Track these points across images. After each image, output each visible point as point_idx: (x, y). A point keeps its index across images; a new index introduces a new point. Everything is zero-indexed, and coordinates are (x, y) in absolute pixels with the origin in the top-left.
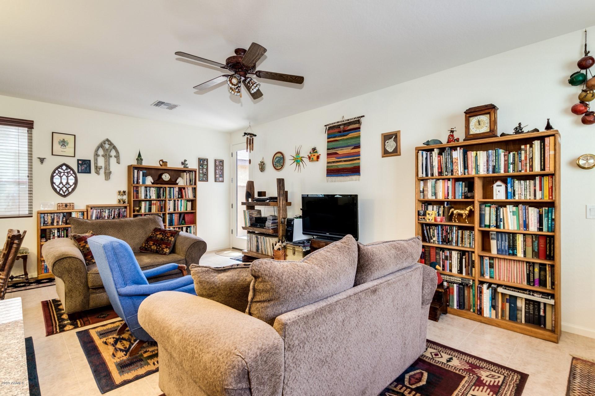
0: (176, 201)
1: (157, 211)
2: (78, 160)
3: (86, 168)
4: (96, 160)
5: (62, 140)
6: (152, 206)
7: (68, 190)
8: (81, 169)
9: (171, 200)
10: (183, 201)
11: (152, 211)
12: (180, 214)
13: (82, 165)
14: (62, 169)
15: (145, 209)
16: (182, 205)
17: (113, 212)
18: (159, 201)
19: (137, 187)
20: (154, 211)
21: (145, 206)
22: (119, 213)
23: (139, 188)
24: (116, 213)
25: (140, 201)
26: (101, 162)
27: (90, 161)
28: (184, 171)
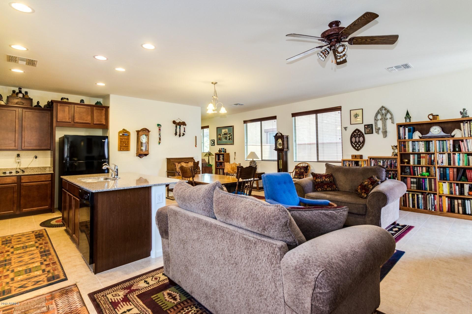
0: (452, 155)
1: (426, 164)
2: (365, 125)
3: (370, 130)
4: (376, 124)
5: (355, 114)
6: (422, 159)
7: (360, 146)
8: (367, 132)
9: (445, 154)
10: (461, 155)
11: (421, 164)
12: (458, 169)
13: (367, 128)
14: (356, 133)
15: (414, 162)
16: (461, 159)
17: (386, 162)
18: (428, 154)
19: (404, 142)
20: (424, 164)
21: (414, 159)
22: (391, 164)
23: (407, 143)
24: (388, 163)
25: (409, 154)
26: (380, 124)
27: (372, 125)
28: (462, 121)
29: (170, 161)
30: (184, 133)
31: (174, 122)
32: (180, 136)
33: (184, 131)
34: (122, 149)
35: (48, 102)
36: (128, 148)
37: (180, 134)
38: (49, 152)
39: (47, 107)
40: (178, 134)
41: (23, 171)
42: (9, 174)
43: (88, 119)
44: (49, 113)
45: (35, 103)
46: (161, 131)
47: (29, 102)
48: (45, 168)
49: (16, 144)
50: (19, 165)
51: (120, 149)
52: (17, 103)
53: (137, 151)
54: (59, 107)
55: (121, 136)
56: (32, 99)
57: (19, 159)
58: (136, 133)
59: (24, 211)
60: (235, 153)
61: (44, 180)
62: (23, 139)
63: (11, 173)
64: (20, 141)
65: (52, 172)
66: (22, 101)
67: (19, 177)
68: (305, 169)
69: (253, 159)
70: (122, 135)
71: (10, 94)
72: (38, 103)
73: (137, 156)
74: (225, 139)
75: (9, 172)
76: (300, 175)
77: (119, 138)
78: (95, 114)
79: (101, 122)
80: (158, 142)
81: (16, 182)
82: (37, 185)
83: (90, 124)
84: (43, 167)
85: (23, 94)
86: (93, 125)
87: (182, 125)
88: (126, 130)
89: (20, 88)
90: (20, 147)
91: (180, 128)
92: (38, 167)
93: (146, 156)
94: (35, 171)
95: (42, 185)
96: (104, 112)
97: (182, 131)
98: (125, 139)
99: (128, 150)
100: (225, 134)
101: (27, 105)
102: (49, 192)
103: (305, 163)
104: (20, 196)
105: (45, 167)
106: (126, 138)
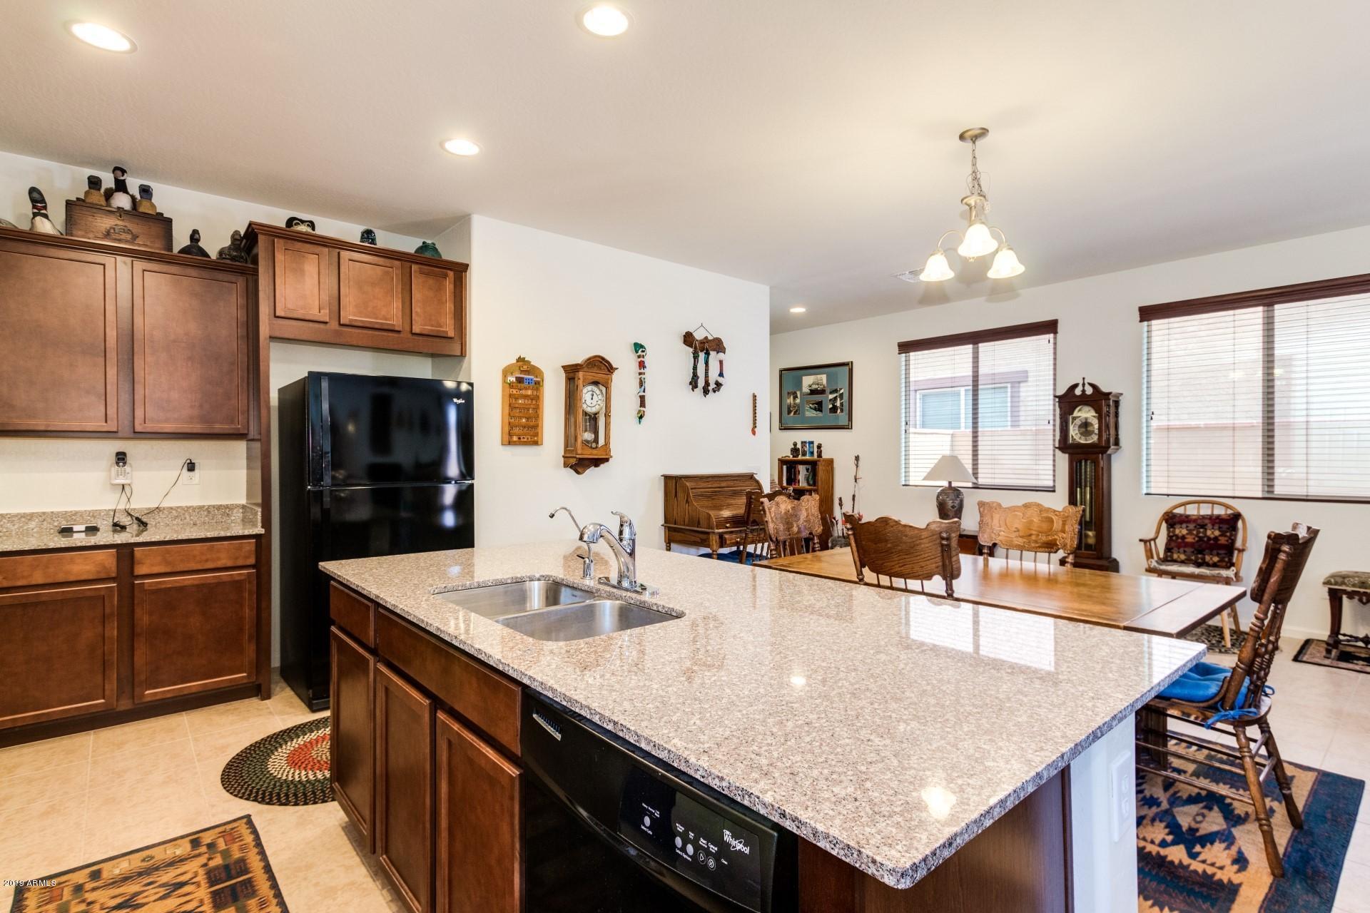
29: (674, 486)
30: (720, 380)
31: (688, 339)
32: (706, 392)
33: (721, 375)
34: (515, 438)
35: (235, 237)
36: (537, 435)
37: (707, 384)
38: (240, 447)
39: (233, 259)
40: (701, 383)
41: (143, 524)
42: (83, 535)
43: (392, 313)
44: (241, 281)
45: (181, 240)
46: (646, 370)
47: (156, 229)
48: (226, 510)
49: (112, 411)
50: (124, 498)
51: (510, 435)
52: (107, 235)
53: (566, 445)
54: (279, 257)
55: (511, 385)
56: (169, 221)
57: (125, 474)
58: (563, 375)
59: (149, 699)
60: (857, 458)
61: (230, 564)
62: (139, 389)
63: (92, 530)
64: (125, 397)
65: (259, 530)
66: (130, 226)
67: (126, 553)
68: (1225, 527)
69: (950, 483)
70: (514, 379)
71: (81, 190)
72: (195, 236)
73: (566, 465)
74: (815, 409)
75: (82, 528)
76: (1201, 551)
77: (503, 396)
78: (417, 295)
79: (441, 327)
80: (634, 414)
81: (114, 575)
82: (200, 587)
83: (399, 332)
84: (219, 507)
85: (133, 198)
86: (410, 335)
87: (714, 350)
88: (528, 362)
89: (119, 170)
90: (126, 422)
91: (707, 363)
92: (201, 508)
93: (597, 465)
94: (188, 524)
95: (220, 584)
96: (449, 285)
97: (713, 376)
98: (526, 397)
99: (536, 443)
100: (813, 392)
101: (148, 243)
102: (248, 613)
103: (1213, 503)
104: (133, 635)
105: (227, 507)
106: (529, 392)
